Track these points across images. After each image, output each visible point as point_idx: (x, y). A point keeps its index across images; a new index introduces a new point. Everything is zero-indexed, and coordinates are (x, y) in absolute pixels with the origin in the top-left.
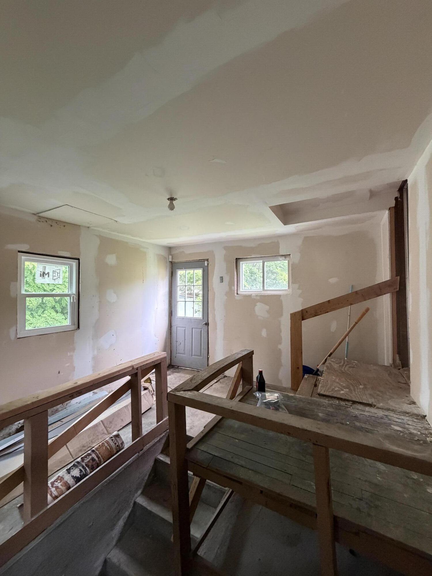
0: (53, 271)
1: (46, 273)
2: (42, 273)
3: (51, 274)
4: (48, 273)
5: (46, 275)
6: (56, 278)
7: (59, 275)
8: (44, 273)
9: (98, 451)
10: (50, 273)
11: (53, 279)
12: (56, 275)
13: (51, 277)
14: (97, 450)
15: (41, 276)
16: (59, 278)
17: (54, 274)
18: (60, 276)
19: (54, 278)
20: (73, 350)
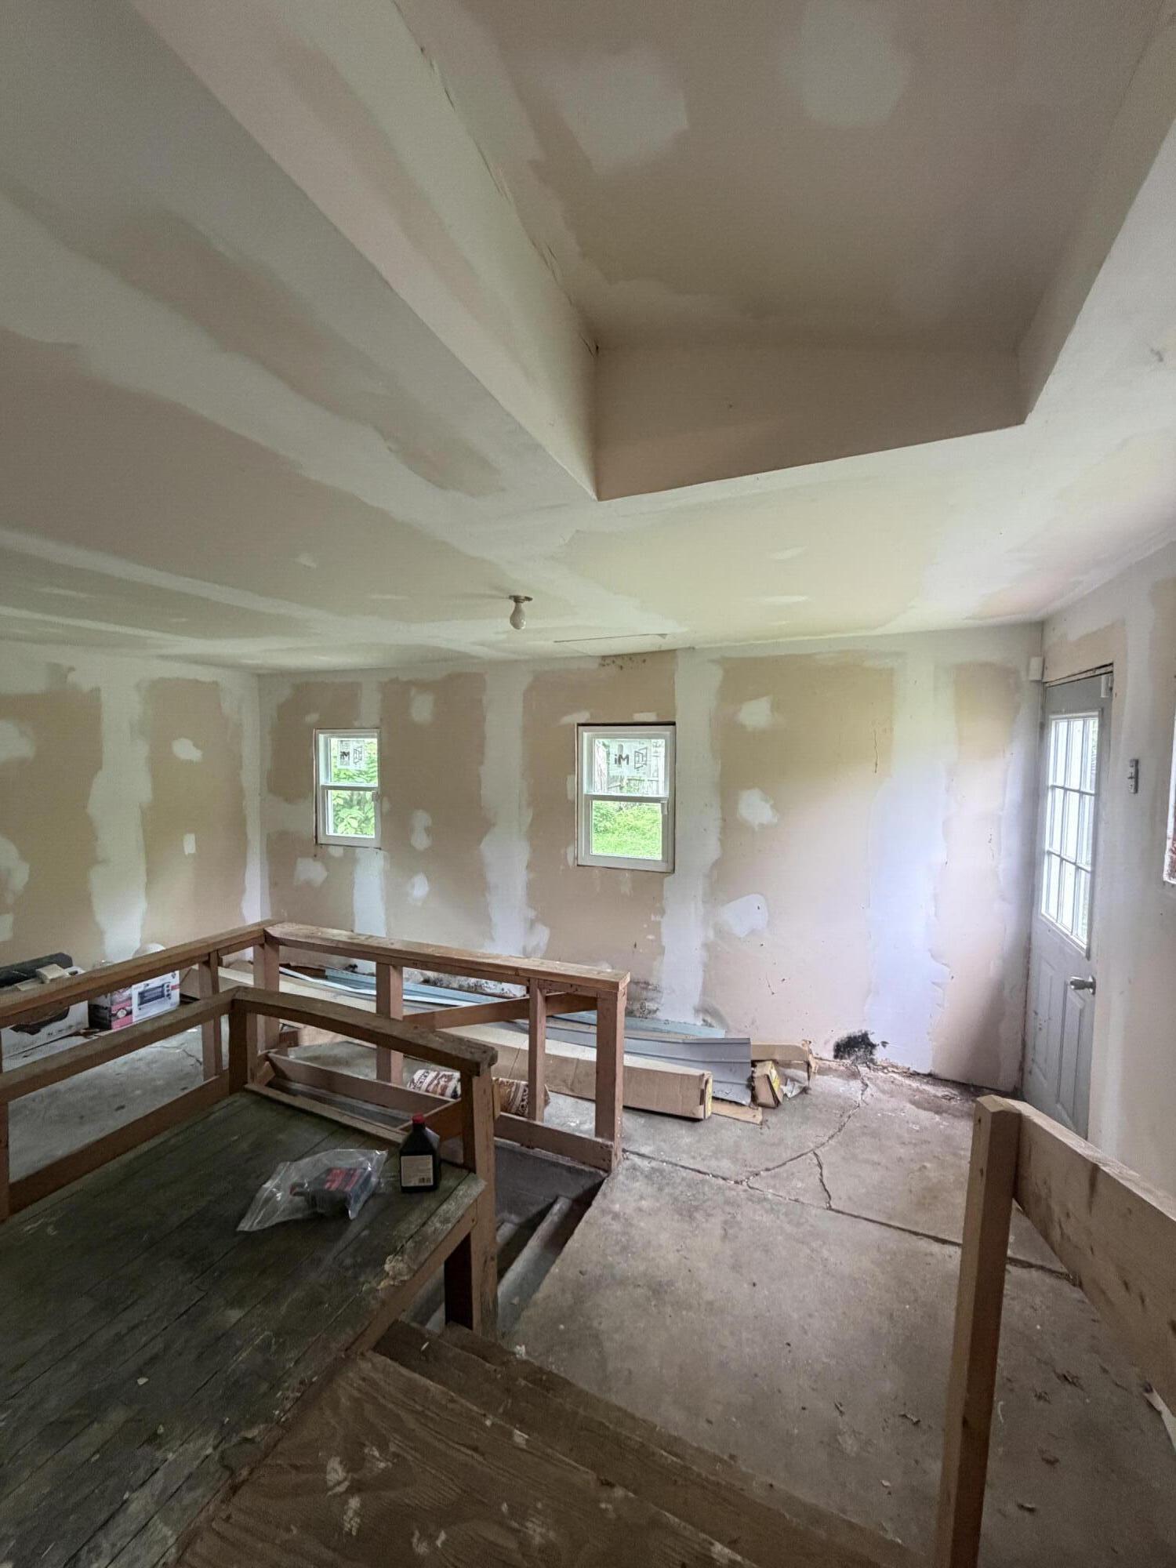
0: (636, 752)
1: (624, 756)
2: (617, 757)
3: (631, 758)
4: (627, 757)
5: (624, 760)
6: (640, 765)
7: (645, 759)
8: (620, 757)
9: (500, 1087)
10: (630, 757)
11: (635, 768)
12: (641, 759)
13: (632, 763)
14: (500, 1085)
15: (616, 763)
16: (646, 764)
17: (637, 759)
18: (646, 761)
19: (637, 765)
20: (662, 912)
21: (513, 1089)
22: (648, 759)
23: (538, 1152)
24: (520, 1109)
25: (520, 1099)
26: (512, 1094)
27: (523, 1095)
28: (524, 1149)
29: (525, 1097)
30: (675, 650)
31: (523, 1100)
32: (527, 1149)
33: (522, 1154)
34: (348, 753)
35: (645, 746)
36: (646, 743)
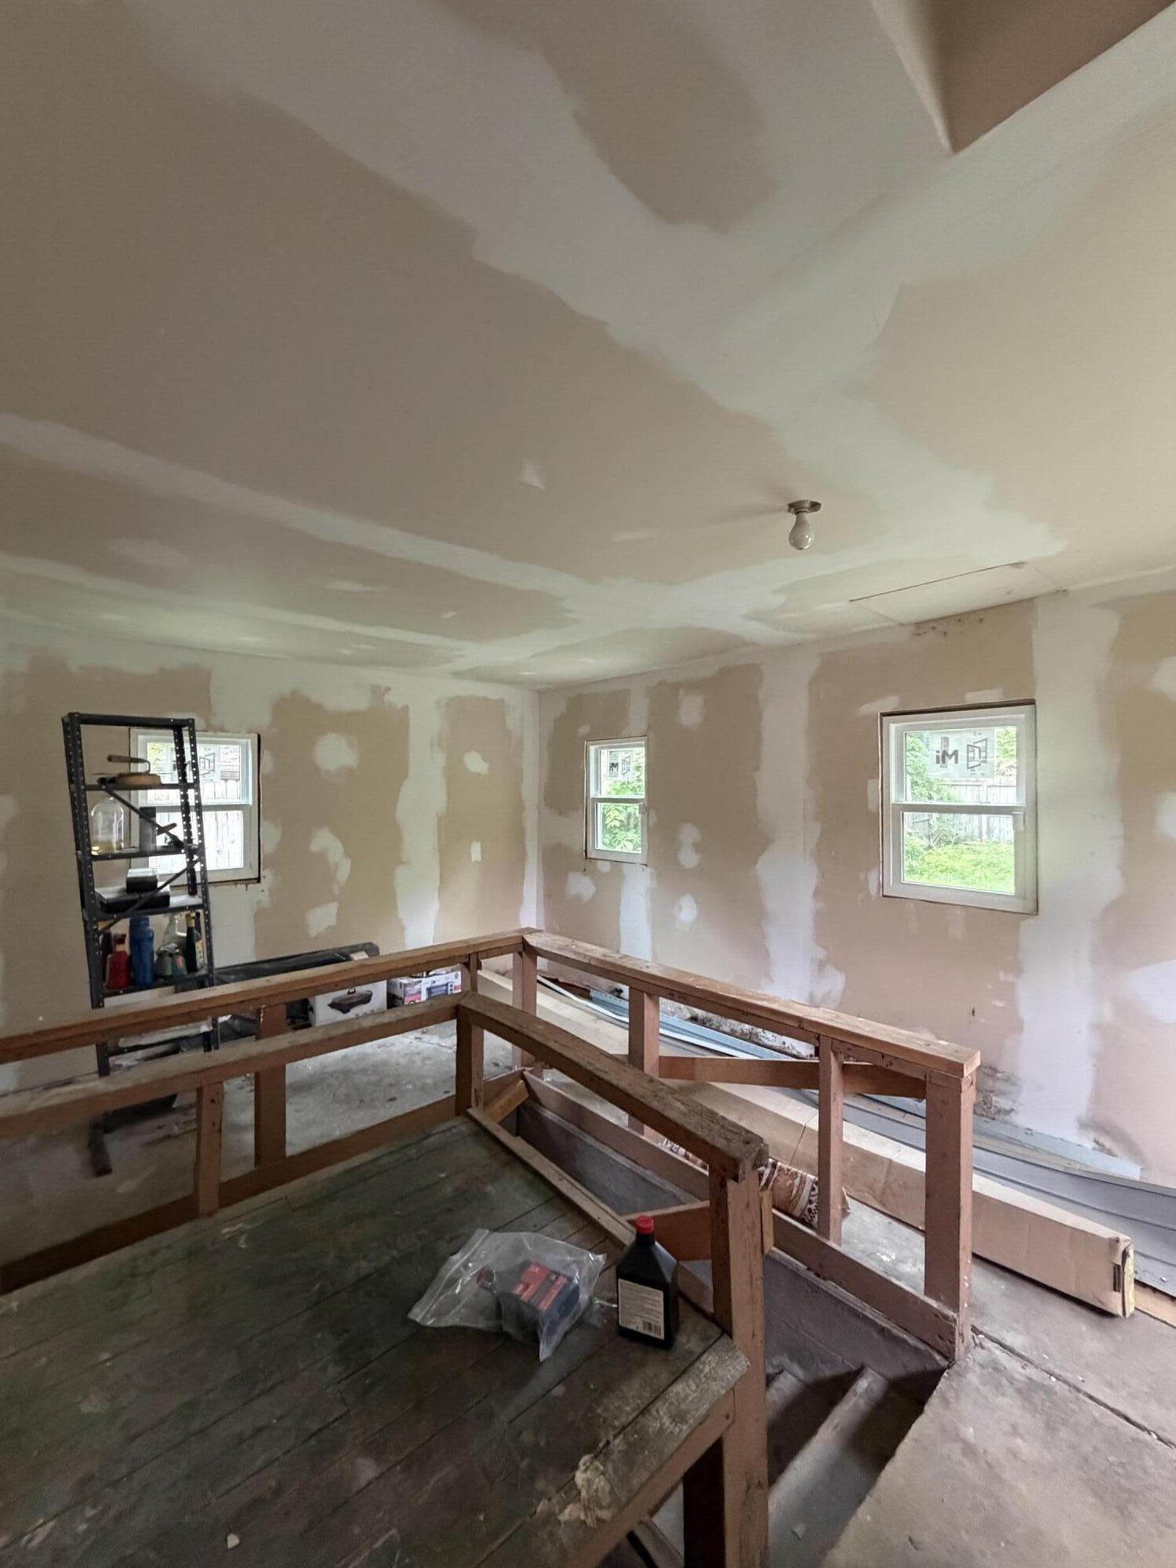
0: (968, 746)
1: (950, 753)
2: (940, 755)
3: (962, 754)
4: (955, 753)
5: (950, 757)
6: (977, 763)
7: (983, 755)
8: (945, 753)
9: (779, 1175)
10: (960, 754)
11: (968, 768)
12: (977, 755)
13: (962, 761)
14: (779, 1171)
15: (938, 762)
16: (985, 762)
17: (971, 755)
18: (986, 757)
19: (971, 764)
21: (797, 1181)
22: (989, 755)
23: (830, 1286)
24: (806, 1212)
25: (807, 1199)
26: (795, 1189)
27: (810, 1196)
28: (811, 1275)
29: (813, 1199)
30: (1031, 600)
31: (810, 1202)
32: (815, 1277)
33: (810, 1284)
34: (617, 764)
35: (983, 737)
36: (985, 733)
